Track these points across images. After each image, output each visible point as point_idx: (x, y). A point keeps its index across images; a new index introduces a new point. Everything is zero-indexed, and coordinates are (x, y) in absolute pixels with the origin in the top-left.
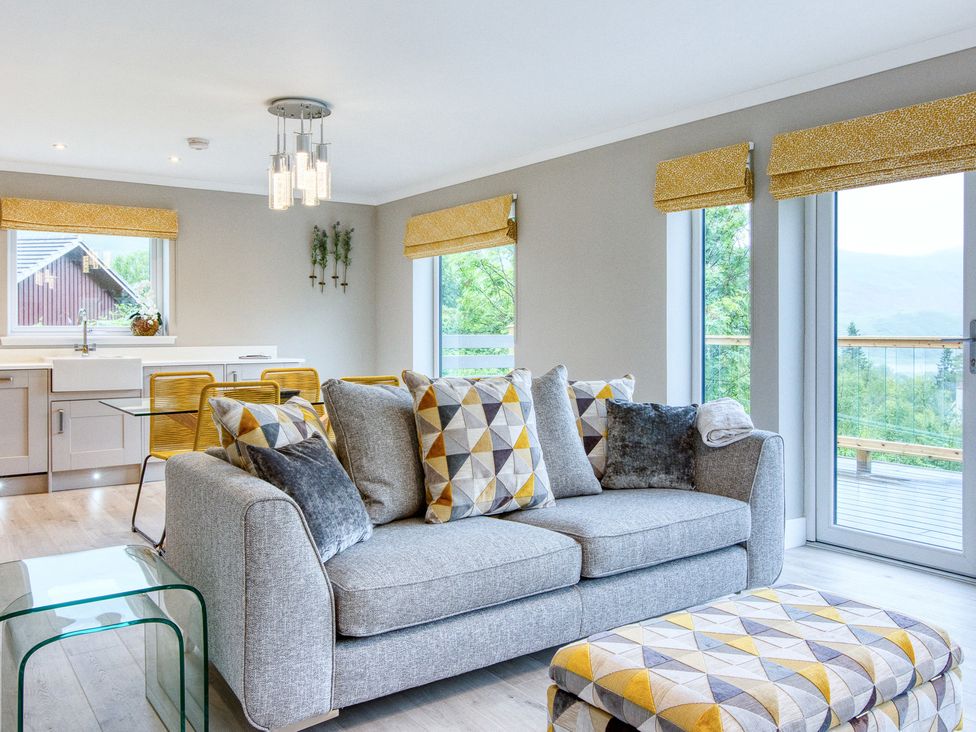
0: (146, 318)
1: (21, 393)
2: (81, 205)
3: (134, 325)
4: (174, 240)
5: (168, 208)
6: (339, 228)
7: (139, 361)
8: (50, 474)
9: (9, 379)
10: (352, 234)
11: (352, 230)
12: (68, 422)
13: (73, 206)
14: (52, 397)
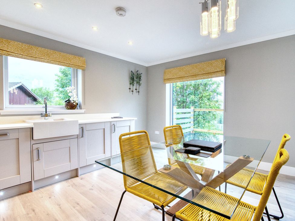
0: (73, 102)
1: (14, 142)
2: (43, 49)
3: (67, 105)
4: (84, 70)
5: (81, 56)
6: (138, 72)
7: (77, 121)
8: (33, 182)
9: (6, 135)
10: (141, 75)
11: (142, 74)
12: (42, 154)
13: (40, 49)
14: (33, 142)
